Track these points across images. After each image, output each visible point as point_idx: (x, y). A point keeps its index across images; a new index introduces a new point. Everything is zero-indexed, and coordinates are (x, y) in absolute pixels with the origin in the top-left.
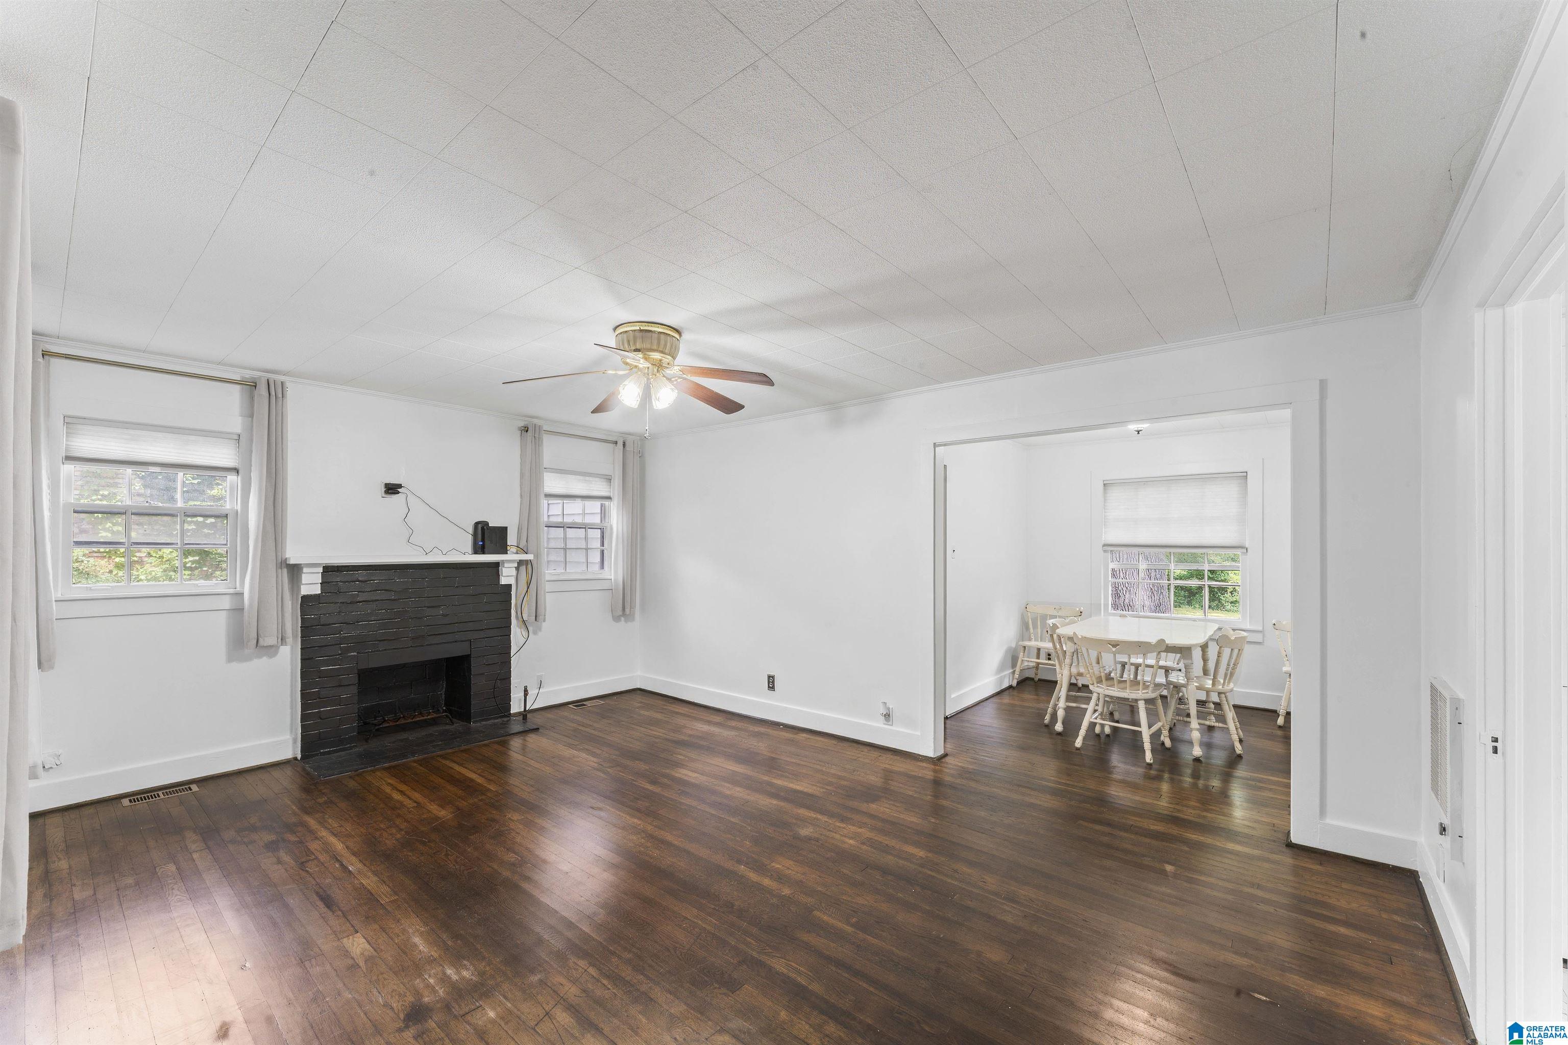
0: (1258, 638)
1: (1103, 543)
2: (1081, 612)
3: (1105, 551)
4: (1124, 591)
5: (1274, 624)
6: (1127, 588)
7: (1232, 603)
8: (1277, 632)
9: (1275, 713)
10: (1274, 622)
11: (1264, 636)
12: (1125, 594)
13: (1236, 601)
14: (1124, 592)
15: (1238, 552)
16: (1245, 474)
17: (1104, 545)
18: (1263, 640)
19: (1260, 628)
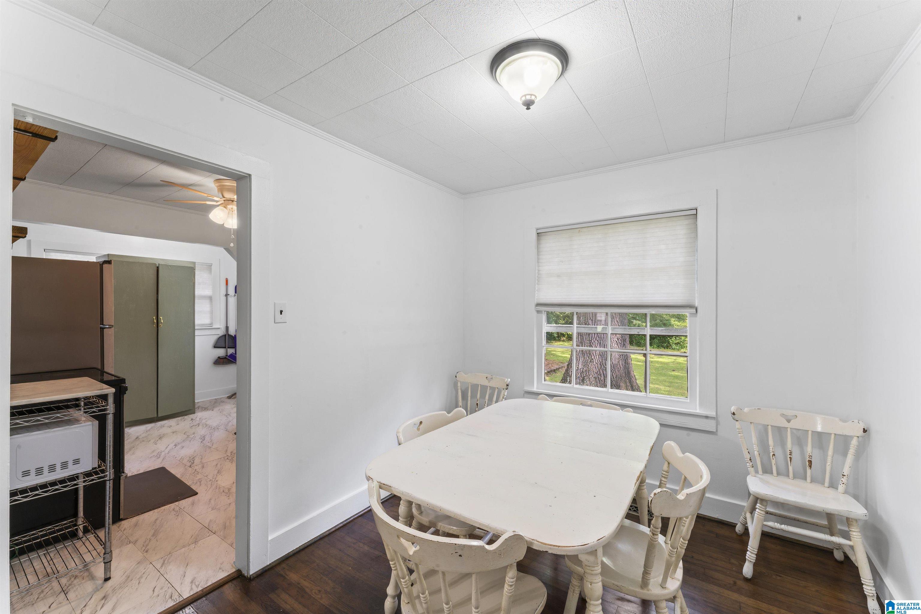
0: (710, 425)
1: (536, 303)
2: (507, 385)
3: (538, 312)
4: (596, 343)
5: (734, 414)
6: (598, 341)
7: (675, 344)
8: (737, 425)
9: (733, 526)
10: (733, 409)
11: (717, 424)
12: (596, 346)
13: (678, 343)
14: (596, 345)
15: (686, 312)
16: (694, 212)
17: (538, 305)
18: (717, 431)
19: (713, 413)
